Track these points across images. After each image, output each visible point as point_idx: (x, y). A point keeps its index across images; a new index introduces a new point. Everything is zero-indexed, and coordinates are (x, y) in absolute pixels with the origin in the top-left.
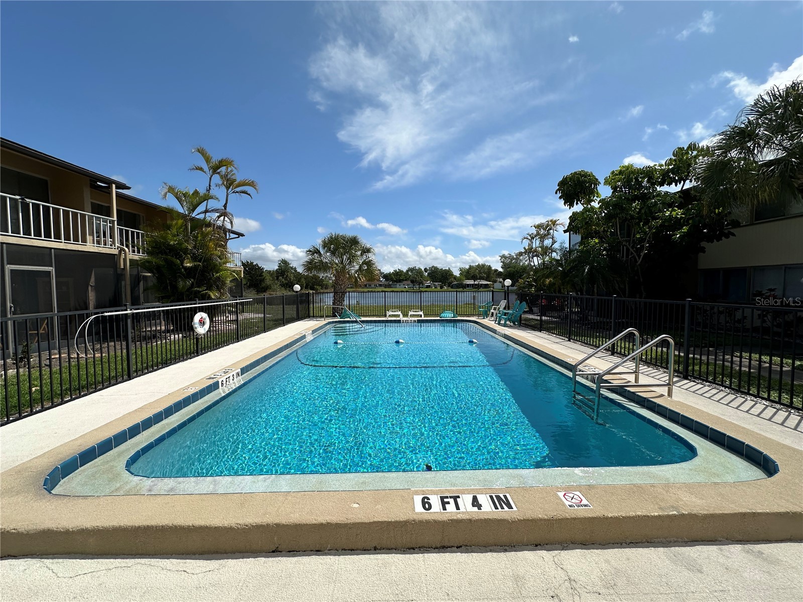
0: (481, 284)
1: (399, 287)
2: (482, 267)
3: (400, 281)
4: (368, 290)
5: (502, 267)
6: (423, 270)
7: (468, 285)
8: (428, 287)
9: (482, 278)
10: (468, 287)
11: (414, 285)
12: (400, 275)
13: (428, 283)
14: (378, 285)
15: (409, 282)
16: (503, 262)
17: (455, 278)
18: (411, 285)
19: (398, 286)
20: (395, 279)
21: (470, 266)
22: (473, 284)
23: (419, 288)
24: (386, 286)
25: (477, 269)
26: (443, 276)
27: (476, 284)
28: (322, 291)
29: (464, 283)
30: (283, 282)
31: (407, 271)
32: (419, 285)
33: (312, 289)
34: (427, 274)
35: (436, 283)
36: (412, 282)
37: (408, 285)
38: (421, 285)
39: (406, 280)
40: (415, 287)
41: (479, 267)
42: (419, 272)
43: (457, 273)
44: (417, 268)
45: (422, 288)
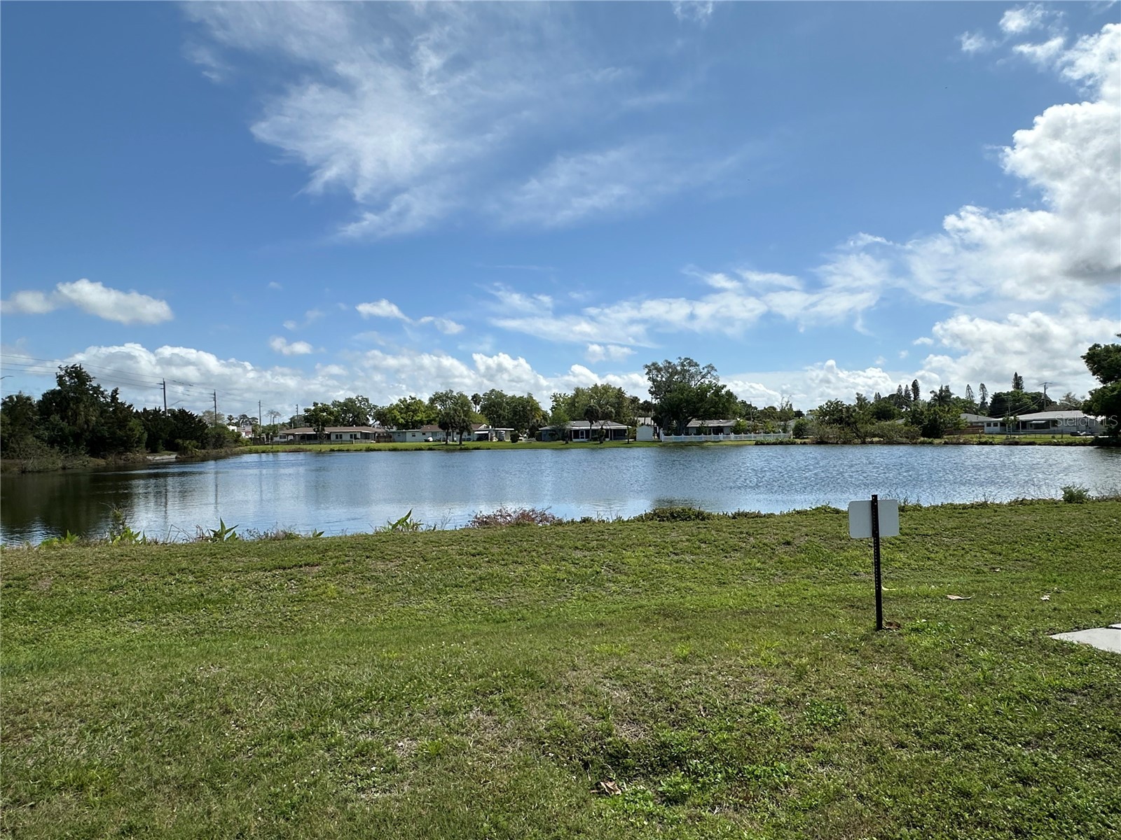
0: (607, 430)
1: (412, 439)
2: (603, 391)
3: (416, 425)
4: (332, 446)
5: (651, 392)
6: (470, 398)
7: (576, 432)
8: (483, 438)
9: (607, 417)
10: (576, 437)
11: (448, 434)
12: (415, 412)
13: (482, 429)
14: (359, 436)
15: (435, 428)
16: (654, 381)
17: (545, 416)
18: (442, 434)
19: (409, 435)
20: (401, 421)
21: (577, 390)
22: (587, 431)
23: (461, 440)
24: (379, 438)
25: (594, 398)
26: (515, 413)
27: (594, 431)
28: (201, 452)
29: (568, 427)
30: (61, 429)
31: (432, 401)
32: (461, 433)
33: (171, 447)
34: (478, 408)
35: (503, 430)
36: (444, 426)
37: (434, 434)
38: (465, 434)
39: (429, 422)
40: (450, 438)
41: (596, 393)
42: (461, 402)
43: (546, 406)
44: (455, 394)
45: (469, 440)
